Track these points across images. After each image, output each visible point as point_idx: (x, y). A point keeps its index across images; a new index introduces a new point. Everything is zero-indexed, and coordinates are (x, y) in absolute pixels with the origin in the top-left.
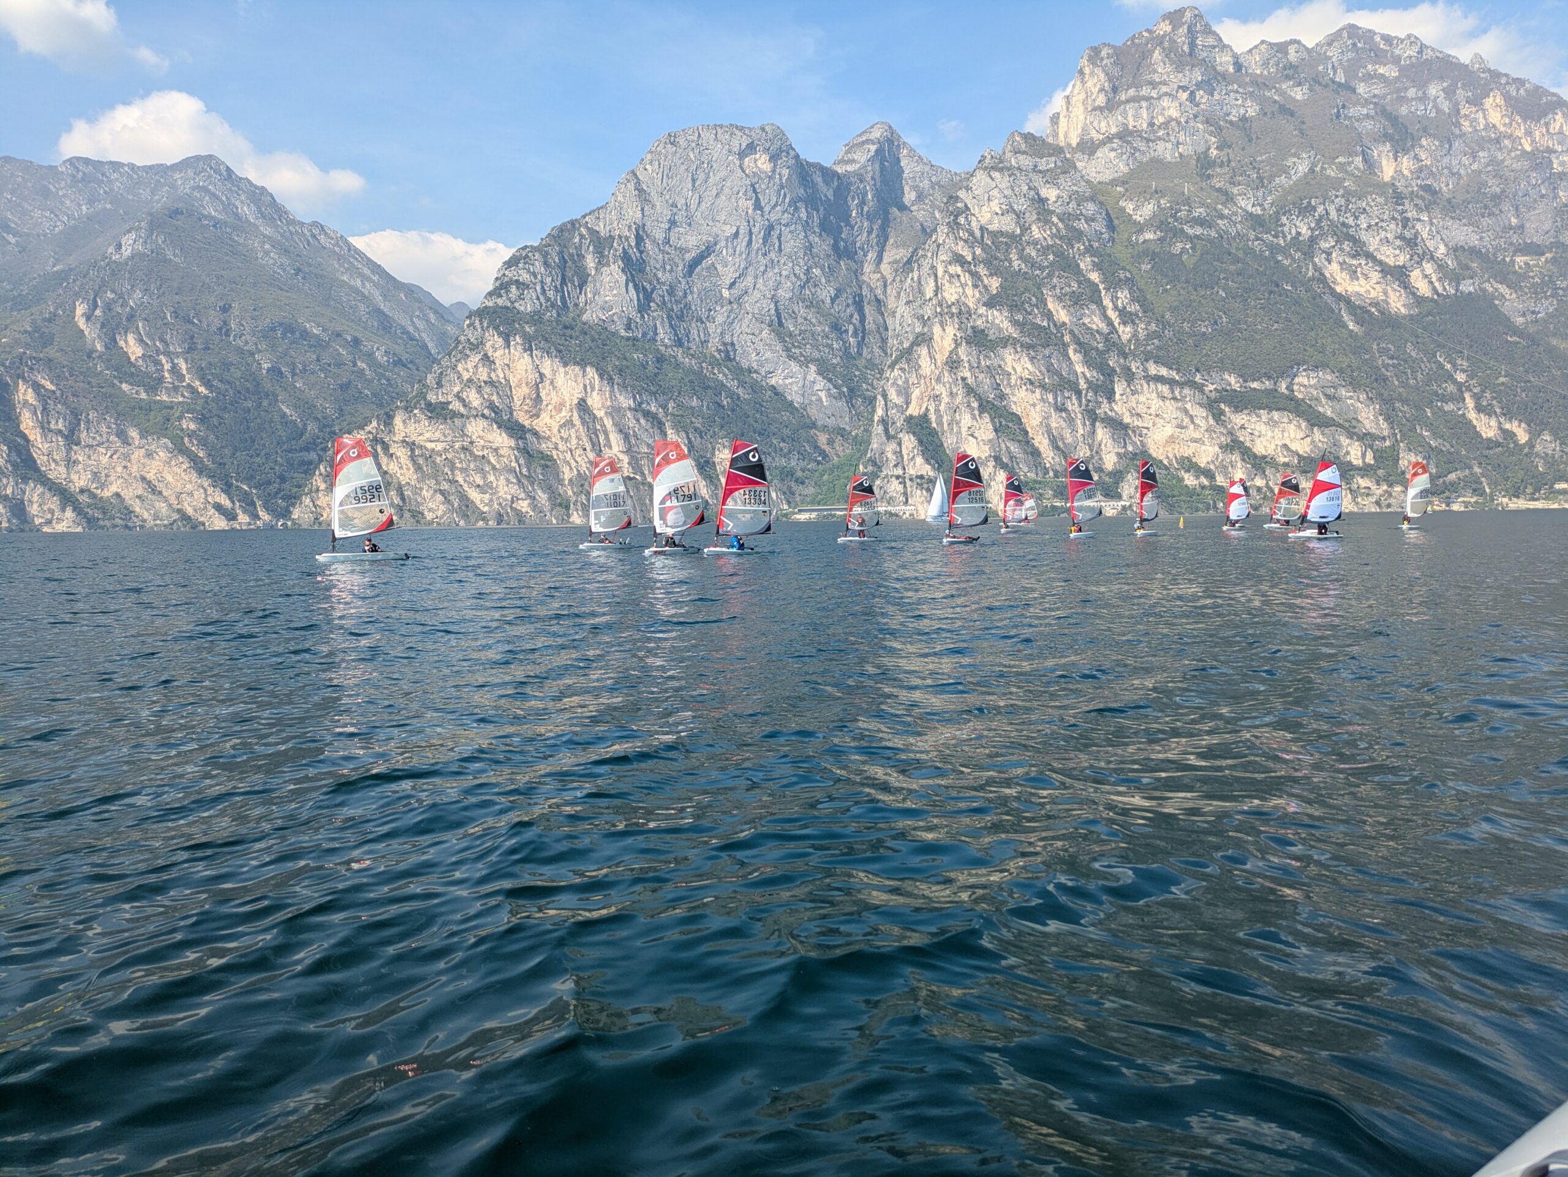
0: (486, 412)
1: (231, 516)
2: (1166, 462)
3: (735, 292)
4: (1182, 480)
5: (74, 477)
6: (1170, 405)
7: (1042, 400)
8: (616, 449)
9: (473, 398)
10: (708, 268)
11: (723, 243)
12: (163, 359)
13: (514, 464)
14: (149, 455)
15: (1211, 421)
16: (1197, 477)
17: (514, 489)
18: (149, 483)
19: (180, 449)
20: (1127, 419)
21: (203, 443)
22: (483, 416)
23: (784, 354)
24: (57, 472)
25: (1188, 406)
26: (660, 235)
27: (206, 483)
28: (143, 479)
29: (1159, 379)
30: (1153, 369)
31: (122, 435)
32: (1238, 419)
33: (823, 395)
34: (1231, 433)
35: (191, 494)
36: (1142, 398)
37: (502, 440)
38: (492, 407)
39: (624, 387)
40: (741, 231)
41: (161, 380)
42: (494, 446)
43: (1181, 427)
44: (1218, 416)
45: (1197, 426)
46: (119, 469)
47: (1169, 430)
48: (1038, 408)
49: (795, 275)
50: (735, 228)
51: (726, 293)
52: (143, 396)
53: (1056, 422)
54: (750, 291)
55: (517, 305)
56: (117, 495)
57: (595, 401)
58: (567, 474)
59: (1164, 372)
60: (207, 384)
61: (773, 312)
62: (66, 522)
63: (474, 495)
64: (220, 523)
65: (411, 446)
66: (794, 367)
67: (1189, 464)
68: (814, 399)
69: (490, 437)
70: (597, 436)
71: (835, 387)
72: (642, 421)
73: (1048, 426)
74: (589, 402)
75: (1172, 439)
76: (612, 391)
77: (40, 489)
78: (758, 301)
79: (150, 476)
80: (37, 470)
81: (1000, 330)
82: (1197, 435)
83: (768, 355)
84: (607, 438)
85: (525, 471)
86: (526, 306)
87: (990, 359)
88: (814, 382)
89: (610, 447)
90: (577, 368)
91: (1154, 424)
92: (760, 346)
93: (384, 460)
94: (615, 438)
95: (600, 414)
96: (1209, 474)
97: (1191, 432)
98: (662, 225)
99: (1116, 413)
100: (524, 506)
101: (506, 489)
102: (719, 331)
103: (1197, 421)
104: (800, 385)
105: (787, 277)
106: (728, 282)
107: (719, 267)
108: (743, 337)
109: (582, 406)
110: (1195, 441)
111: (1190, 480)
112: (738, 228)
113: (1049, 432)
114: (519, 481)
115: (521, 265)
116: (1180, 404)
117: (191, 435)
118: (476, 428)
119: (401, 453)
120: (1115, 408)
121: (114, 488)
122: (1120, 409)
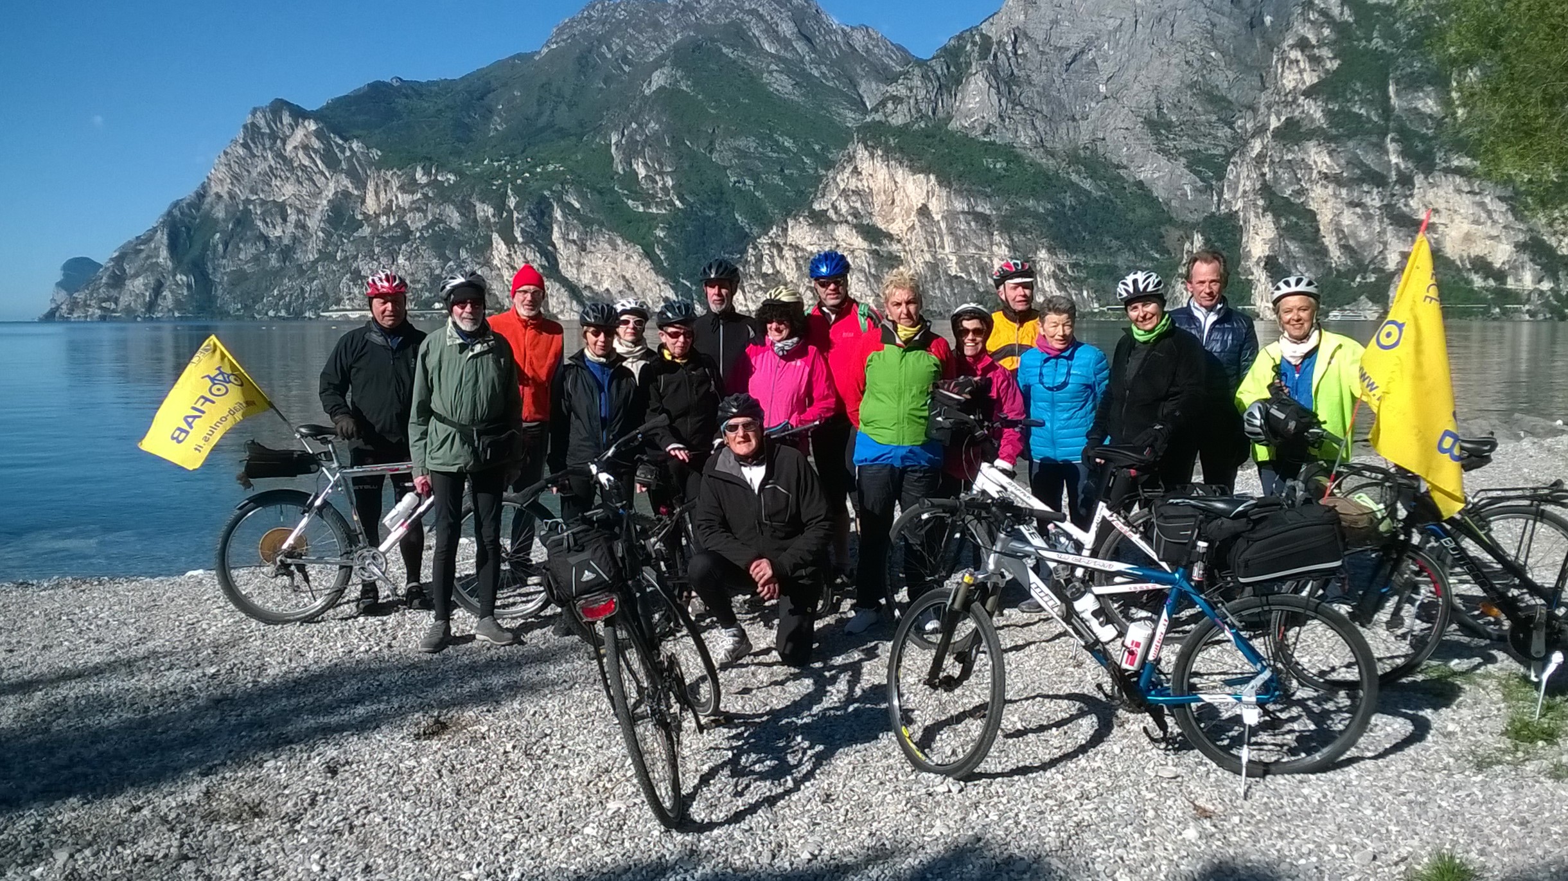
0: (850, 218)
2: (1458, 262)
3: (1113, 86)
4: (1469, 282)
5: (582, 277)
6: (1467, 199)
7: (1335, 196)
8: (947, 250)
9: (843, 207)
10: (1088, 65)
11: (1105, 38)
12: (658, 178)
13: (865, 265)
14: (628, 258)
15: (1511, 218)
16: (1485, 279)
18: (627, 281)
19: (648, 254)
20: (1422, 215)
21: (666, 248)
22: (847, 222)
23: (1154, 147)
24: (570, 273)
25: (1487, 200)
26: (1040, 36)
27: (661, 280)
28: (624, 277)
29: (1459, 171)
30: (1456, 160)
31: (612, 242)
33: (1188, 188)
34: (1533, 231)
35: (651, 290)
36: (1441, 193)
37: (859, 243)
38: (856, 214)
39: (959, 192)
40: (1126, 24)
41: (654, 196)
42: (852, 248)
43: (1476, 222)
44: (1518, 212)
45: (1494, 222)
46: (609, 270)
47: (1466, 227)
48: (1330, 204)
49: (1187, 62)
50: (1119, 22)
51: (1102, 88)
52: (641, 209)
53: (1348, 219)
54: (1130, 84)
55: (890, 119)
56: (607, 290)
57: (934, 205)
59: (1467, 163)
60: (681, 198)
61: (1152, 104)
65: (797, 249)
66: (1162, 160)
68: (1179, 193)
69: (851, 241)
70: (934, 239)
71: (1202, 180)
72: (973, 224)
73: (1338, 224)
74: (930, 207)
75: (1468, 238)
76: (948, 197)
77: (558, 285)
78: (1139, 96)
79: (628, 276)
80: (558, 271)
81: (1313, 120)
82: (1494, 233)
83: (1138, 149)
84: (942, 240)
85: (873, 271)
86: (898, 120)
87: (1293, 152)
88: (1181, 176)
89: (943, 248)
90: (922, 176)
91: (1452, 221)
92: (1131, 142)
93: (778, 261)
94: (948, 240)
95: (937, 217)
96: (1500, 276)
97: (1488, 229)
98: (1044, 27)
99: (1412, 209)
102: (1090, 128)
103: (1496, 216)
104: (1166, 179)
105: (1177, 65)
106: (1105, 78)
107: (1099, 62)
108: (1115, 135)
109: (924, 211)
110: (1492, 238)
111: (1478, 281)
112: (1123, 20)
113: (1338, 230)
114: (867, 279)
115: (900, 81)
116: (1478, 198)
117: (659, 241)
118: (842, 233)
119: (789, 255)
120: (1411, 203)
121: (606, 285)
122: (1416, 206)
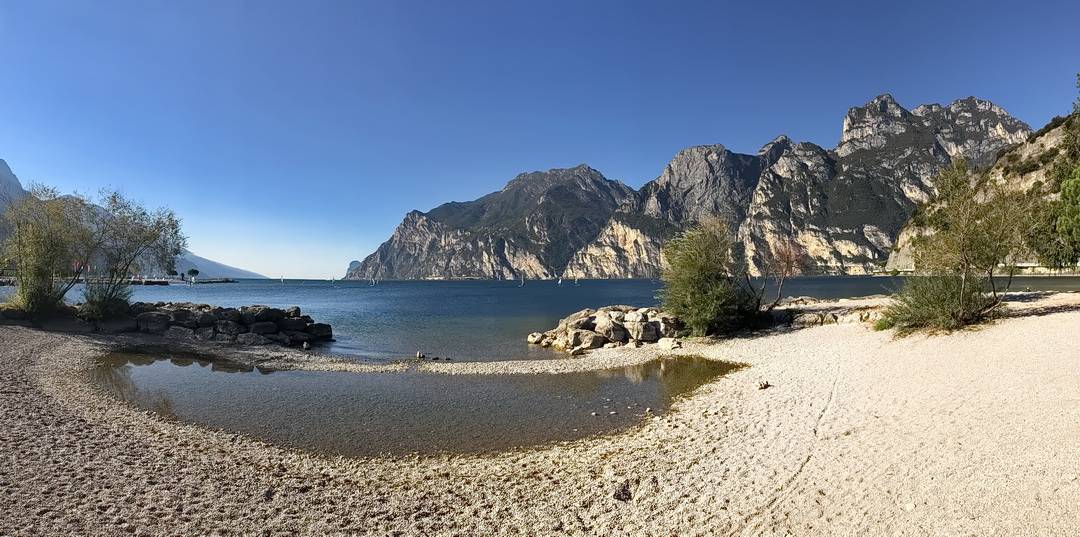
0: (610, 244)
1: (547, 276)
2: (813, 258)
4: (817, 264)
5: (514, 265)
6: (815, 238)
7: (774, 237)
9: (608, 240)
10: (691, 194)
11: (697, 185)
12: (542, 232)
13: (616, 260)
14: (531, 259)
15: (828, 244)
16: (822, 263)
17: (615, 268)
18: (530, 267)
19: (538, 258)
20: (801, 243)
21: (544, 256)
24: (511, 264)
25: (821, 239)
26: (675, 185)
27: (543, 267)
28: (529, 265)
29: (812, 230)
30: (811, 226)
31: (525, 254)
32: (837, 243)
34: (834, 248)
35: (539, 270)
36: (807, 236)
37: (613, 253)
38: (612, 242)
39: (648, 235)
40: (704, 181)
41: (540, 238)
43: (818, 246)
44: (830, 242)
45: (823, 246)
46: (524, 263)
47: (815, 247)
48: (772, 239)
50: (702, 180)
51: (697, 202)
52: (536, 243)
53: (779, 244)
54: (706, 200)
55: (623, 211)
56: (523, 270)
57: (639, 240)
58: (631, 263)
59: (814, 227)
60: (550, 239)
62: (510, 277)
63: (605, 269)
64: (544, 278)
65: (591, 255)
67: (820, 259)
69: (611, 252)
70: (639, 251)
71: (731, 231)
72: (653, 246)
73: (775, 246)
75: (815, 250)
76: (644, 237)
77: (506, 268)
78: (709, 204)
79: (531, 265)
80: (506, 263)
81: (766, 213)
82: (823, 248)
84: (642, 251)
85: (619, 262)
86: (626, 211)
87: (760, 223)
89: (643, 254)
90: (635, 230)
91: (810, 245)
93: (584, 259)
94: (644, 251)
95: (641, 244)
96: (826, 262)
97: (821, 247)
98: (676, 181)
100: (617, 272)
101: (613, 267)
103: (823, 244)
105: (722, 194)
106: (698, 198)
107: (695, 193)
109: (636, 242)
110: (822, 250)
111: (820, 263)
113: (776, 248)
114: (617, 265)
115: (628, 198)
116: (818, 238)
117: (542, 253)
118: (607, 249)
119: (588, 257)
121: (522, 268)
122: (800, 241)
